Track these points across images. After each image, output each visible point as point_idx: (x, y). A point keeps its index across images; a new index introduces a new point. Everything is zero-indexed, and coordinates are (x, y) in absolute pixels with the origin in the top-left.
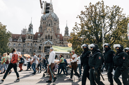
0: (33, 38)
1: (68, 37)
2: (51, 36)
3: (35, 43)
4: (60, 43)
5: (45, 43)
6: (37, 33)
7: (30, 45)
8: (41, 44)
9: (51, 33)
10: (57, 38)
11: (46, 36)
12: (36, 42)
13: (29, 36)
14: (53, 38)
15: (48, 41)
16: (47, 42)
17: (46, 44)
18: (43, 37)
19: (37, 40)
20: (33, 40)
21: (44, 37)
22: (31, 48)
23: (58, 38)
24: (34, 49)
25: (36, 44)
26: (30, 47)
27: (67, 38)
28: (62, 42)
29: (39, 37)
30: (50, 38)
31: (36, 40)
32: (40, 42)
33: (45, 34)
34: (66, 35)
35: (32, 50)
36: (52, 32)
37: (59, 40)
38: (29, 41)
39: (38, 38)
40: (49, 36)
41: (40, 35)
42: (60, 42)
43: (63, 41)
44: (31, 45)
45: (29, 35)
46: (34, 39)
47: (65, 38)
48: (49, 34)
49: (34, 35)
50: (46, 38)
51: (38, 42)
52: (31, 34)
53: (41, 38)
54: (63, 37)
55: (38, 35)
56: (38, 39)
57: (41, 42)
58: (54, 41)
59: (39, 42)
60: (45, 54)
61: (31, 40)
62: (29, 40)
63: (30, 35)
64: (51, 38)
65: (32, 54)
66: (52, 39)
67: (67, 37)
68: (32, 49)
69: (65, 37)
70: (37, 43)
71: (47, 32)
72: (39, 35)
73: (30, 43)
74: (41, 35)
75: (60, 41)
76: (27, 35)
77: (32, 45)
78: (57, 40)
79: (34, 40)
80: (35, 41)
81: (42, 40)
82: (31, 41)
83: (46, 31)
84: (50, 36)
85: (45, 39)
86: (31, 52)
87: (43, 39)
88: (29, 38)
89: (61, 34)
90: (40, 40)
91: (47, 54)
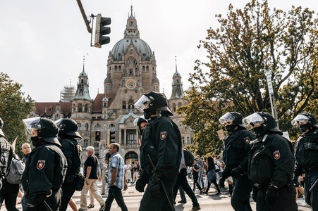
0: (89, 110)
1: (181, 101)
3: (96, 122)
5: (122, 121)
6: (100, 97)
7: (83, 129)
8: (112, 125)
9: (135, 94)
11: (124, 102)
12: (100, 119)
13: (80, 104)
15: (130, 114)
16: (126, 117)
17: (125, 123)
18: (117, 104)
19: (101, 113)
20: (90, 116)
21: (119, 106)
22: (86, 135)
25: (98, 124)
27: (180, 104)
29: (105, 106)
31: (99, 115)
32: (109, 119)
33: (121, 96)
34: (177, 97)
35: (89, 141)
36: (139, 89)
38: (79, 118)
39: (104, 110)
40: (131, 101)
41: (107, 100)
44: (85, 129)
45: (79, 101)
46: (93, 113)
47: (174, 104)
48: (131, 97)
49: (92, 102)
50: (124, 107)
51: (103, 119)
52: (85, 100)
53: (110, 108)
55: (103, 100)
56: (103, 112)
57: (113, 119)
59: (106, 120)
60: (123, 150)
61: (86, 114)
62: (81, 115)
63: (81, 101)
67: (179, 101)
68: (88, 138)
69: (174, 101)
70: (100, 122)
71: (126, 91)
72: (106, 99)
73: (84, 124)
74: (111, 100)
76: (74, 102)
77: (89, 128)
79: (94, 115)
80: (96, 116)
81: (114, 114)
82: (86, 118)
83: (123, 89)
84: (135, 101)
85: (121, 111)
87: (115, 111)
88: (80, 110)
90: (108, 114)
91: (130, 150)
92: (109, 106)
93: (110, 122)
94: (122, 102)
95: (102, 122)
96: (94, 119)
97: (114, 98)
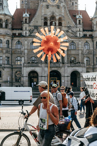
0: (10, 26)
2: (60, 19)
3: (16, 39)
4: (85, 36)
7: (4, 45)
9: (57, 10)
10: (76, 24)
11: (46, 18)
12: (20, 35)
13: (1, 20)
14: (63, 23)
18: (38, 20)
19: (22, 29)
20: (10, 32)
21: (40, 22)
22: (7, 52)
23: (80, 23)
24: (16, 55)
25: (19, 41)
26: (4, 51)
28: (88, 33)
29: (26, 22)
30: (55, 23)
31: (20, 31)
32: (30, 36)
33: (43, 12)
35: (10, 59)
36: (61, 5)
37: (81, 29)
38: (1, 34)
39: (25, 26)
40: (53, 17)
41: (28, 16)
42: (85, 33)
43: (92, 31)
46: (13, 29)
48: (53, 13)
49: (13, 17)
50: (46, 24)
51: (23, 36)
52: (5, 15)
53: (31, 24)
55: (24, 15)
56: (24, 28)
57: (34, 36)
58: (68, 31)
59: (27, 37)
60: (46, 69)
61: (6, 30)
62: (2, 31)
63: (2, 17)
64: (60, 24)
65: (12, 69)
66: (63, 25)
68: (9, 55)
70: (21, 39)
71: (48, 7)
72: (26, 15)
73: (4, 40)
74: (32, 16)
75: (84, 30)
77: (10, 45)
78: (74, 30)
79: (14, 32)
80: (17, 32)
81: (36, 31)
82: (7, 35)
83: (44, 4)
84: (57, 18)
86: (8, 64)
87: (36, 27)
88: (1, 26)
89: (85, 11)
90: (29, 31)
91: (53, 69)
92: (30, 22)
94: (43, 18)
95: (23, 39)
96: (14, 35)
97: (35, 14)
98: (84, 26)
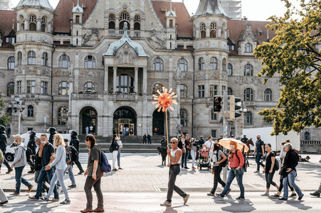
0: (49, 28)
1: (216, 19)
2: (137, 17)
3: (60, 51)
4: (180, 48)
5: (110, 52)
7: (39, 61)
8: (90, 57)
10: (165, 26)
11: (112, 16)
12: (67, 44)
13: (33, 17)
14: (142, 24)
15: (124, 39)
16: (117, 44)
17: (115, 55)
18: (99, 19)
19: (70, 34)
20: (50, 39)
21: (103, 23)
22: (44, 73)
23: (171, 26)
24: (59, 79)
25: (64, 55)
26: (39, 72)
27: (213, 24)
28: (186, 43)
29: (77, 22)
30: (129, 25)
31: (66, 38)
32: (84, 46)
33: (108, 4)
34: (209, 11)
35: (49, 84)
37: (174, 36)
38: (32, 42)
39: (76, 28)
40: (125, 15)
41: (81, 10)
42: (181, 42)
43: (192, 39)
44: (42, 62)
45: (30, 11)
46: (54, 34)
47: (203, 25)
48: (125, 7)
49: (54, 13)
50: (112, 25)
51: (72, 46)
52: (42, 8)
53: (86, 25)
54: (192, 20)
55: (74, 10)
56: (74, 33)
57: (91, 47)
58: (150, 39)
59: (79, 48)
60: (111, 103)
61: (43, 35)
62: (36, 36)
63: (35, 11)
64: (137, 26)
65: (52, 102)
66: (142, 28)
67: (212, 19)
68: (48, 79)
69: (203, 20)
70: (69, 51)
72: (78, 9)
73: (39, 52)
75: (178, 38)
76: (20, 12)
77: (49, 61)
78: (162, 37)
79: (57, 38)
80: (62, 39)
81: (94, 37)
82: (44, 43)
84: (132, 15)
85: (106, 33)
86: (45, 93)
87: (95, 31)
88: (33, 27)
89: (182, 5)
90: (83, 37)
91: (123, 104)
92: (84, 21)
93: (86, 52)
94: (107, 15)
95: (72, 50)
96: (56, 44)
97: (93, 8)
98: (178, 30)
